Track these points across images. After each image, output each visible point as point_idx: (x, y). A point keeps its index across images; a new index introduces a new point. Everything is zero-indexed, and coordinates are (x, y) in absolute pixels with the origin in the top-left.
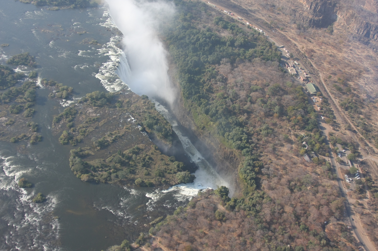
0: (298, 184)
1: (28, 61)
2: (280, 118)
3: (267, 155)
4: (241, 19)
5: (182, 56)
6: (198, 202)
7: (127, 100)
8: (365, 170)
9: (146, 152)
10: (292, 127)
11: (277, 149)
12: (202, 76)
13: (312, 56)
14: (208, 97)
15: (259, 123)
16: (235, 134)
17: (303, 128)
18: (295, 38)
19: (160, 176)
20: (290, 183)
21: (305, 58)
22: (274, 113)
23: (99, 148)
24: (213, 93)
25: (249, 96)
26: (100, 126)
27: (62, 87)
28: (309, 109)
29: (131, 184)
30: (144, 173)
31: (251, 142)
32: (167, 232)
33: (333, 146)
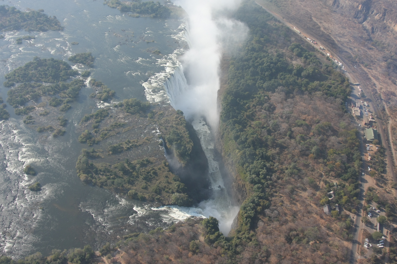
0: (301, 235)
1: (87, 60)
2: (316, 160)
3: (281, 197)
4: (323, 49)
5: (237, 77)
6: (181, 228)
7: (162, 112)
8: (394, 239)
9: (155, 166)
10: (327, 172)
11: (295, 192)
12: (250, 101)
13: (390, 99)
14: (246, 123)
15: (289, 161)
16: (255, 166)
17: (338, 176)
18: (378, 77)
19: (156, 192)
20: (291, 231)
21: (379, 101)
22: (312, 153)
23: (111, 152)
24: (253, 120)
25: (291, 131)
26: (123, 132)
27: (105, 89)
28: (354, 156)
29: (125, 194)
30: (142, 187)
31: (268, 178)
32: (134, 249)
33: (367, 203)
